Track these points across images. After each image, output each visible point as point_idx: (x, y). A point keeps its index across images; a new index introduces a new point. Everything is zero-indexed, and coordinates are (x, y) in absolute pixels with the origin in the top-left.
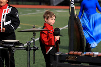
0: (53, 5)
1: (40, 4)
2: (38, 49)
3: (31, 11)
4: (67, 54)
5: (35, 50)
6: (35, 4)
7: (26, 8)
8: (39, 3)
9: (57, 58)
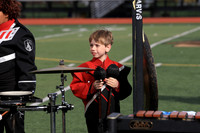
0: (96, 18)
1: (70, 16)
2: (70, 109)
3: (51, 30)
4: (131, 115)
5: (65, 110)
6: (58, 17)
7: (41, 25)
8: (66, 14)
9: (113, 125)
